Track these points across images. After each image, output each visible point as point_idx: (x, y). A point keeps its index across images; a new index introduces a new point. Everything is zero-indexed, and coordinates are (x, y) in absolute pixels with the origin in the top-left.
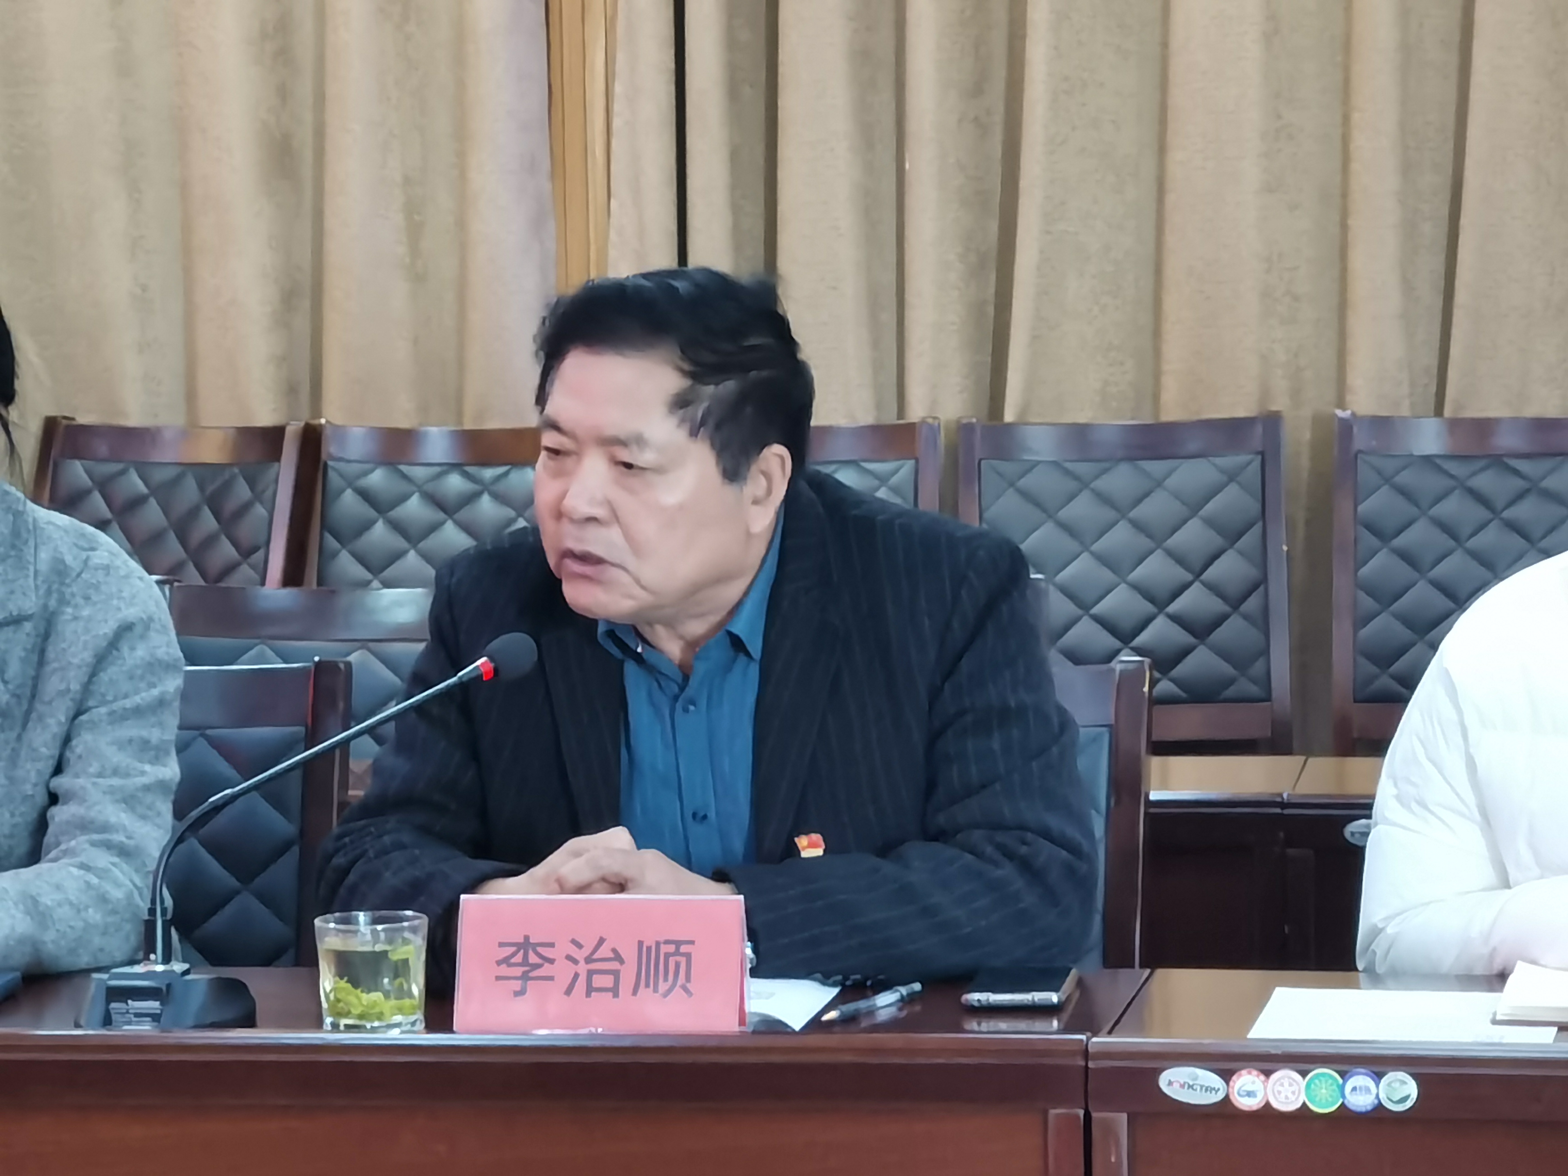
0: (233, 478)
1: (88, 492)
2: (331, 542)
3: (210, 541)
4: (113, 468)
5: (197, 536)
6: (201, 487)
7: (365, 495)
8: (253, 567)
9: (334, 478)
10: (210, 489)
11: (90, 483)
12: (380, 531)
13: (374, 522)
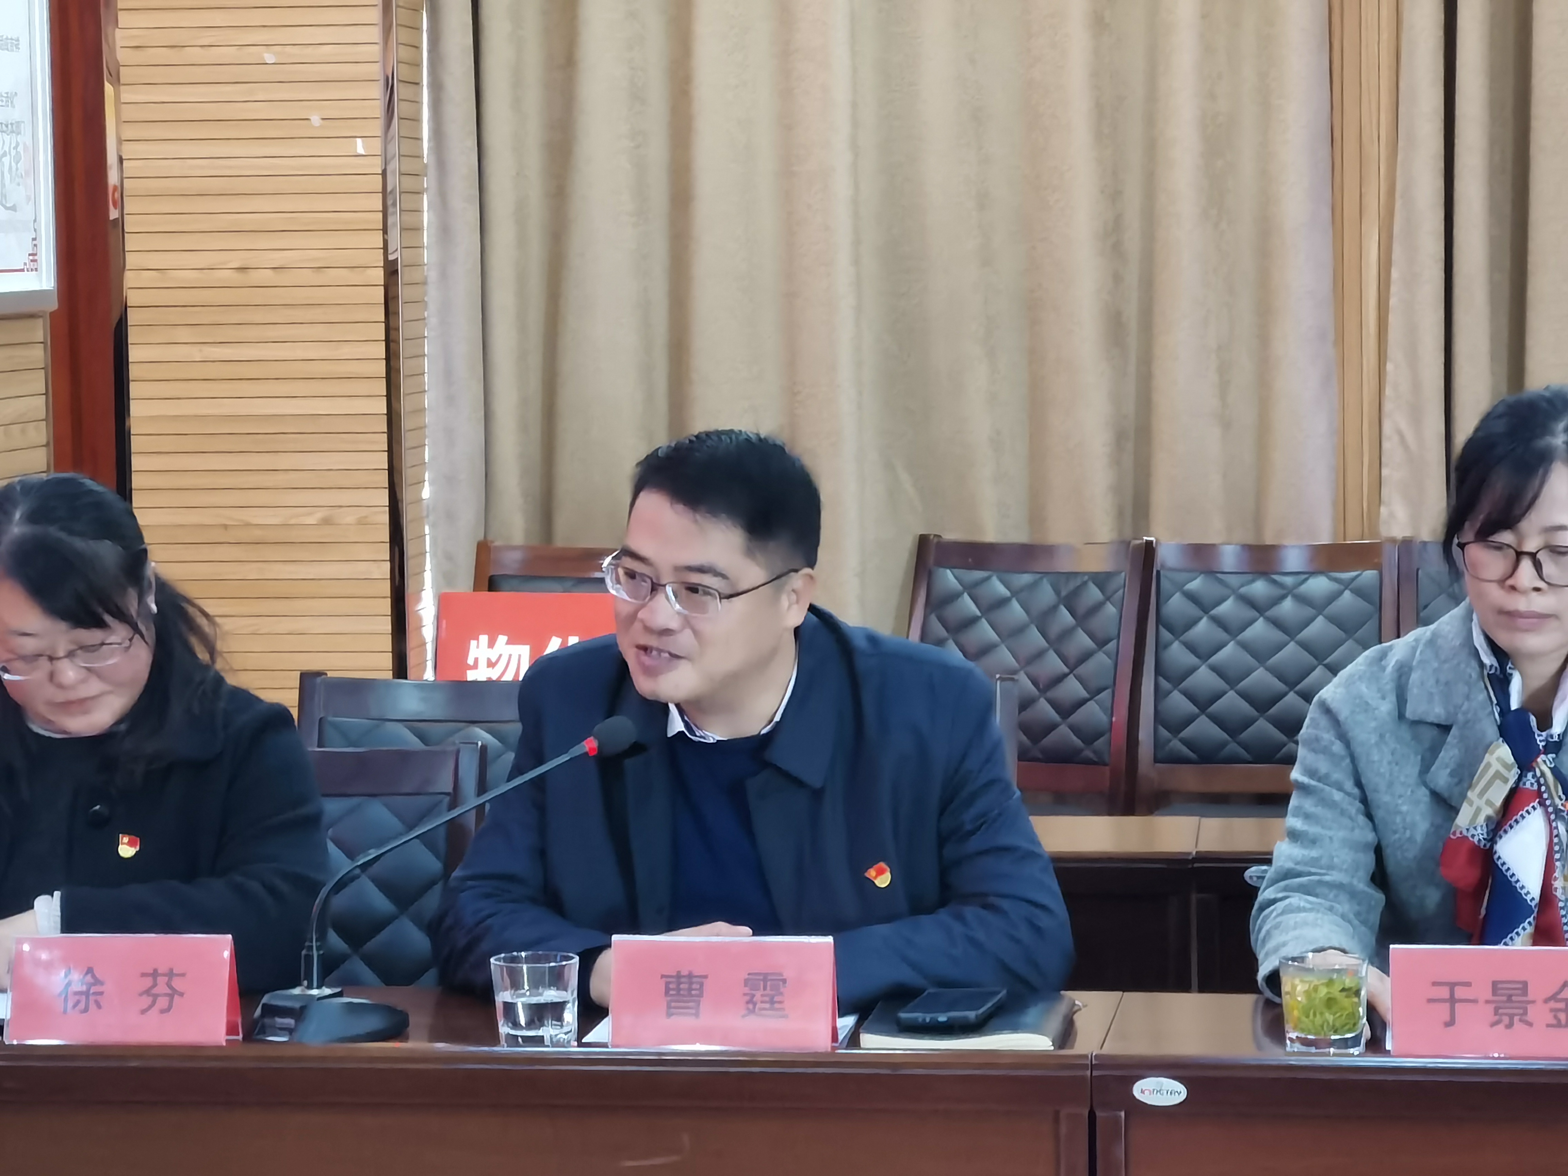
0: (1085, 583)
1: (958, 595)
2: (1165, 634)
3: (1067, 633)
4: (979, 574)
5: (1055, 629)
6: (1057, 592)
7: (1191, 597)
8: (1108, 654)
9: (1165, 584)
10: (1064, 593)
11: (960, 588)
12: (1203, 626)
13: (1200, 619)
